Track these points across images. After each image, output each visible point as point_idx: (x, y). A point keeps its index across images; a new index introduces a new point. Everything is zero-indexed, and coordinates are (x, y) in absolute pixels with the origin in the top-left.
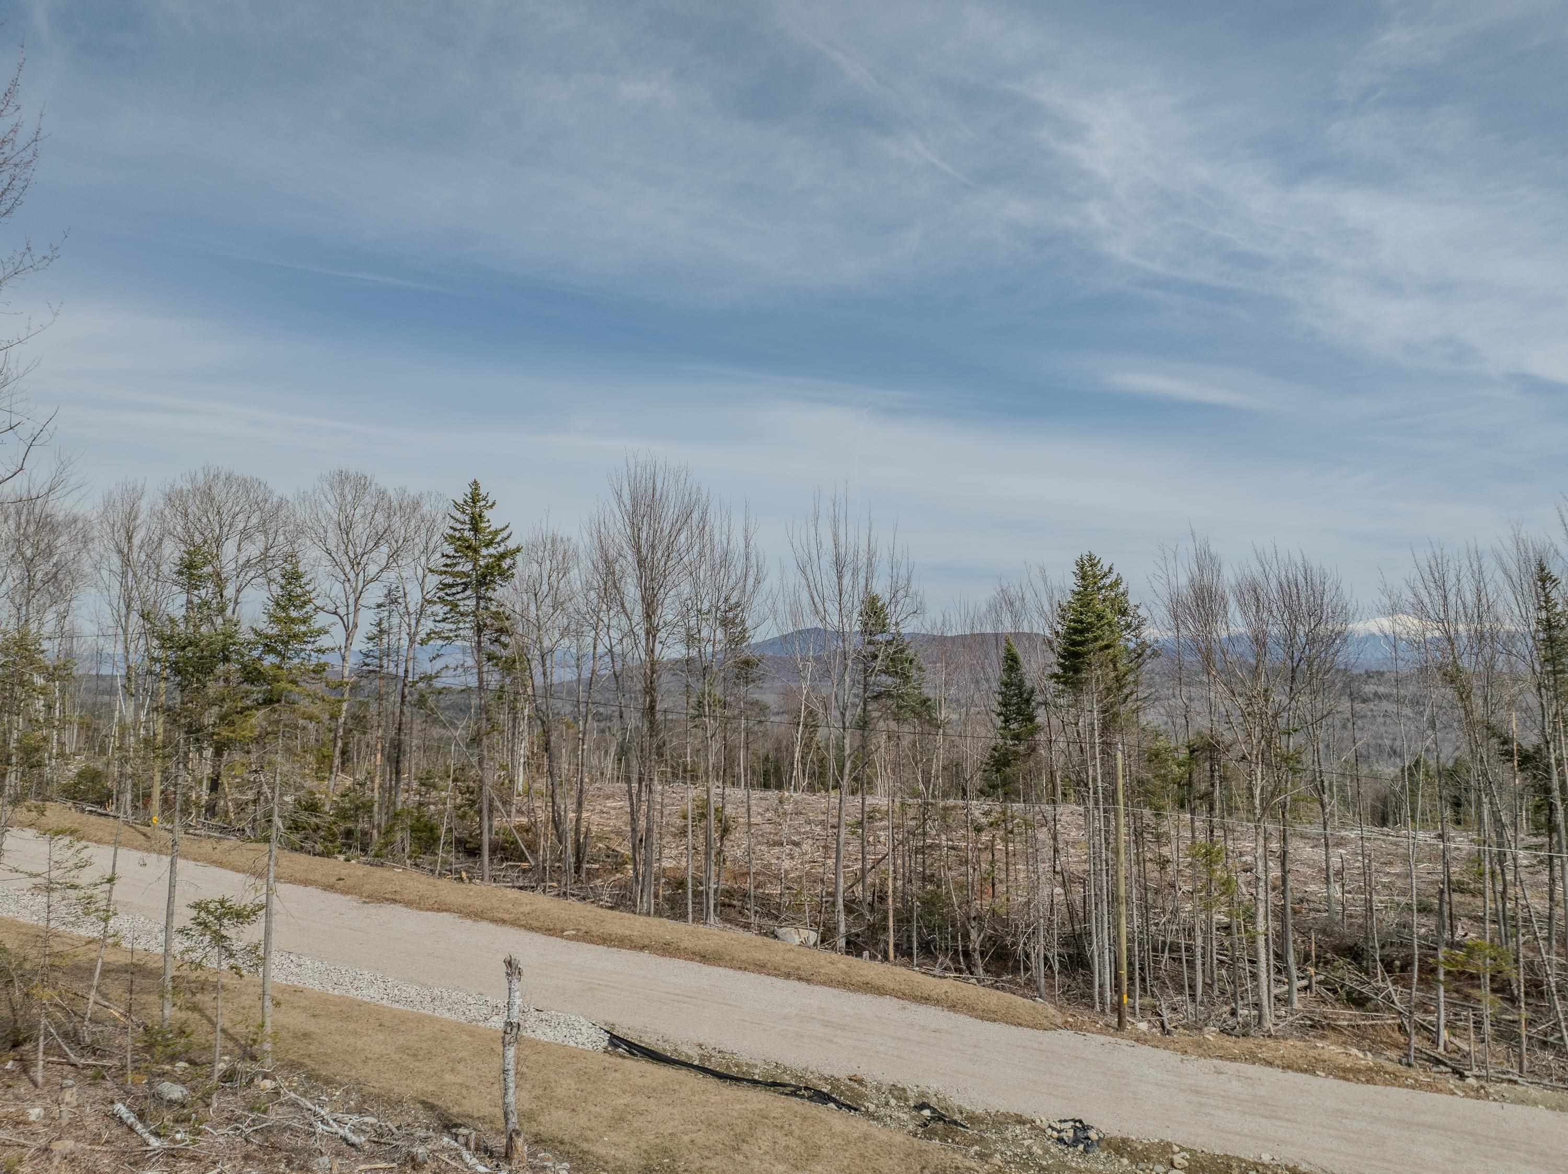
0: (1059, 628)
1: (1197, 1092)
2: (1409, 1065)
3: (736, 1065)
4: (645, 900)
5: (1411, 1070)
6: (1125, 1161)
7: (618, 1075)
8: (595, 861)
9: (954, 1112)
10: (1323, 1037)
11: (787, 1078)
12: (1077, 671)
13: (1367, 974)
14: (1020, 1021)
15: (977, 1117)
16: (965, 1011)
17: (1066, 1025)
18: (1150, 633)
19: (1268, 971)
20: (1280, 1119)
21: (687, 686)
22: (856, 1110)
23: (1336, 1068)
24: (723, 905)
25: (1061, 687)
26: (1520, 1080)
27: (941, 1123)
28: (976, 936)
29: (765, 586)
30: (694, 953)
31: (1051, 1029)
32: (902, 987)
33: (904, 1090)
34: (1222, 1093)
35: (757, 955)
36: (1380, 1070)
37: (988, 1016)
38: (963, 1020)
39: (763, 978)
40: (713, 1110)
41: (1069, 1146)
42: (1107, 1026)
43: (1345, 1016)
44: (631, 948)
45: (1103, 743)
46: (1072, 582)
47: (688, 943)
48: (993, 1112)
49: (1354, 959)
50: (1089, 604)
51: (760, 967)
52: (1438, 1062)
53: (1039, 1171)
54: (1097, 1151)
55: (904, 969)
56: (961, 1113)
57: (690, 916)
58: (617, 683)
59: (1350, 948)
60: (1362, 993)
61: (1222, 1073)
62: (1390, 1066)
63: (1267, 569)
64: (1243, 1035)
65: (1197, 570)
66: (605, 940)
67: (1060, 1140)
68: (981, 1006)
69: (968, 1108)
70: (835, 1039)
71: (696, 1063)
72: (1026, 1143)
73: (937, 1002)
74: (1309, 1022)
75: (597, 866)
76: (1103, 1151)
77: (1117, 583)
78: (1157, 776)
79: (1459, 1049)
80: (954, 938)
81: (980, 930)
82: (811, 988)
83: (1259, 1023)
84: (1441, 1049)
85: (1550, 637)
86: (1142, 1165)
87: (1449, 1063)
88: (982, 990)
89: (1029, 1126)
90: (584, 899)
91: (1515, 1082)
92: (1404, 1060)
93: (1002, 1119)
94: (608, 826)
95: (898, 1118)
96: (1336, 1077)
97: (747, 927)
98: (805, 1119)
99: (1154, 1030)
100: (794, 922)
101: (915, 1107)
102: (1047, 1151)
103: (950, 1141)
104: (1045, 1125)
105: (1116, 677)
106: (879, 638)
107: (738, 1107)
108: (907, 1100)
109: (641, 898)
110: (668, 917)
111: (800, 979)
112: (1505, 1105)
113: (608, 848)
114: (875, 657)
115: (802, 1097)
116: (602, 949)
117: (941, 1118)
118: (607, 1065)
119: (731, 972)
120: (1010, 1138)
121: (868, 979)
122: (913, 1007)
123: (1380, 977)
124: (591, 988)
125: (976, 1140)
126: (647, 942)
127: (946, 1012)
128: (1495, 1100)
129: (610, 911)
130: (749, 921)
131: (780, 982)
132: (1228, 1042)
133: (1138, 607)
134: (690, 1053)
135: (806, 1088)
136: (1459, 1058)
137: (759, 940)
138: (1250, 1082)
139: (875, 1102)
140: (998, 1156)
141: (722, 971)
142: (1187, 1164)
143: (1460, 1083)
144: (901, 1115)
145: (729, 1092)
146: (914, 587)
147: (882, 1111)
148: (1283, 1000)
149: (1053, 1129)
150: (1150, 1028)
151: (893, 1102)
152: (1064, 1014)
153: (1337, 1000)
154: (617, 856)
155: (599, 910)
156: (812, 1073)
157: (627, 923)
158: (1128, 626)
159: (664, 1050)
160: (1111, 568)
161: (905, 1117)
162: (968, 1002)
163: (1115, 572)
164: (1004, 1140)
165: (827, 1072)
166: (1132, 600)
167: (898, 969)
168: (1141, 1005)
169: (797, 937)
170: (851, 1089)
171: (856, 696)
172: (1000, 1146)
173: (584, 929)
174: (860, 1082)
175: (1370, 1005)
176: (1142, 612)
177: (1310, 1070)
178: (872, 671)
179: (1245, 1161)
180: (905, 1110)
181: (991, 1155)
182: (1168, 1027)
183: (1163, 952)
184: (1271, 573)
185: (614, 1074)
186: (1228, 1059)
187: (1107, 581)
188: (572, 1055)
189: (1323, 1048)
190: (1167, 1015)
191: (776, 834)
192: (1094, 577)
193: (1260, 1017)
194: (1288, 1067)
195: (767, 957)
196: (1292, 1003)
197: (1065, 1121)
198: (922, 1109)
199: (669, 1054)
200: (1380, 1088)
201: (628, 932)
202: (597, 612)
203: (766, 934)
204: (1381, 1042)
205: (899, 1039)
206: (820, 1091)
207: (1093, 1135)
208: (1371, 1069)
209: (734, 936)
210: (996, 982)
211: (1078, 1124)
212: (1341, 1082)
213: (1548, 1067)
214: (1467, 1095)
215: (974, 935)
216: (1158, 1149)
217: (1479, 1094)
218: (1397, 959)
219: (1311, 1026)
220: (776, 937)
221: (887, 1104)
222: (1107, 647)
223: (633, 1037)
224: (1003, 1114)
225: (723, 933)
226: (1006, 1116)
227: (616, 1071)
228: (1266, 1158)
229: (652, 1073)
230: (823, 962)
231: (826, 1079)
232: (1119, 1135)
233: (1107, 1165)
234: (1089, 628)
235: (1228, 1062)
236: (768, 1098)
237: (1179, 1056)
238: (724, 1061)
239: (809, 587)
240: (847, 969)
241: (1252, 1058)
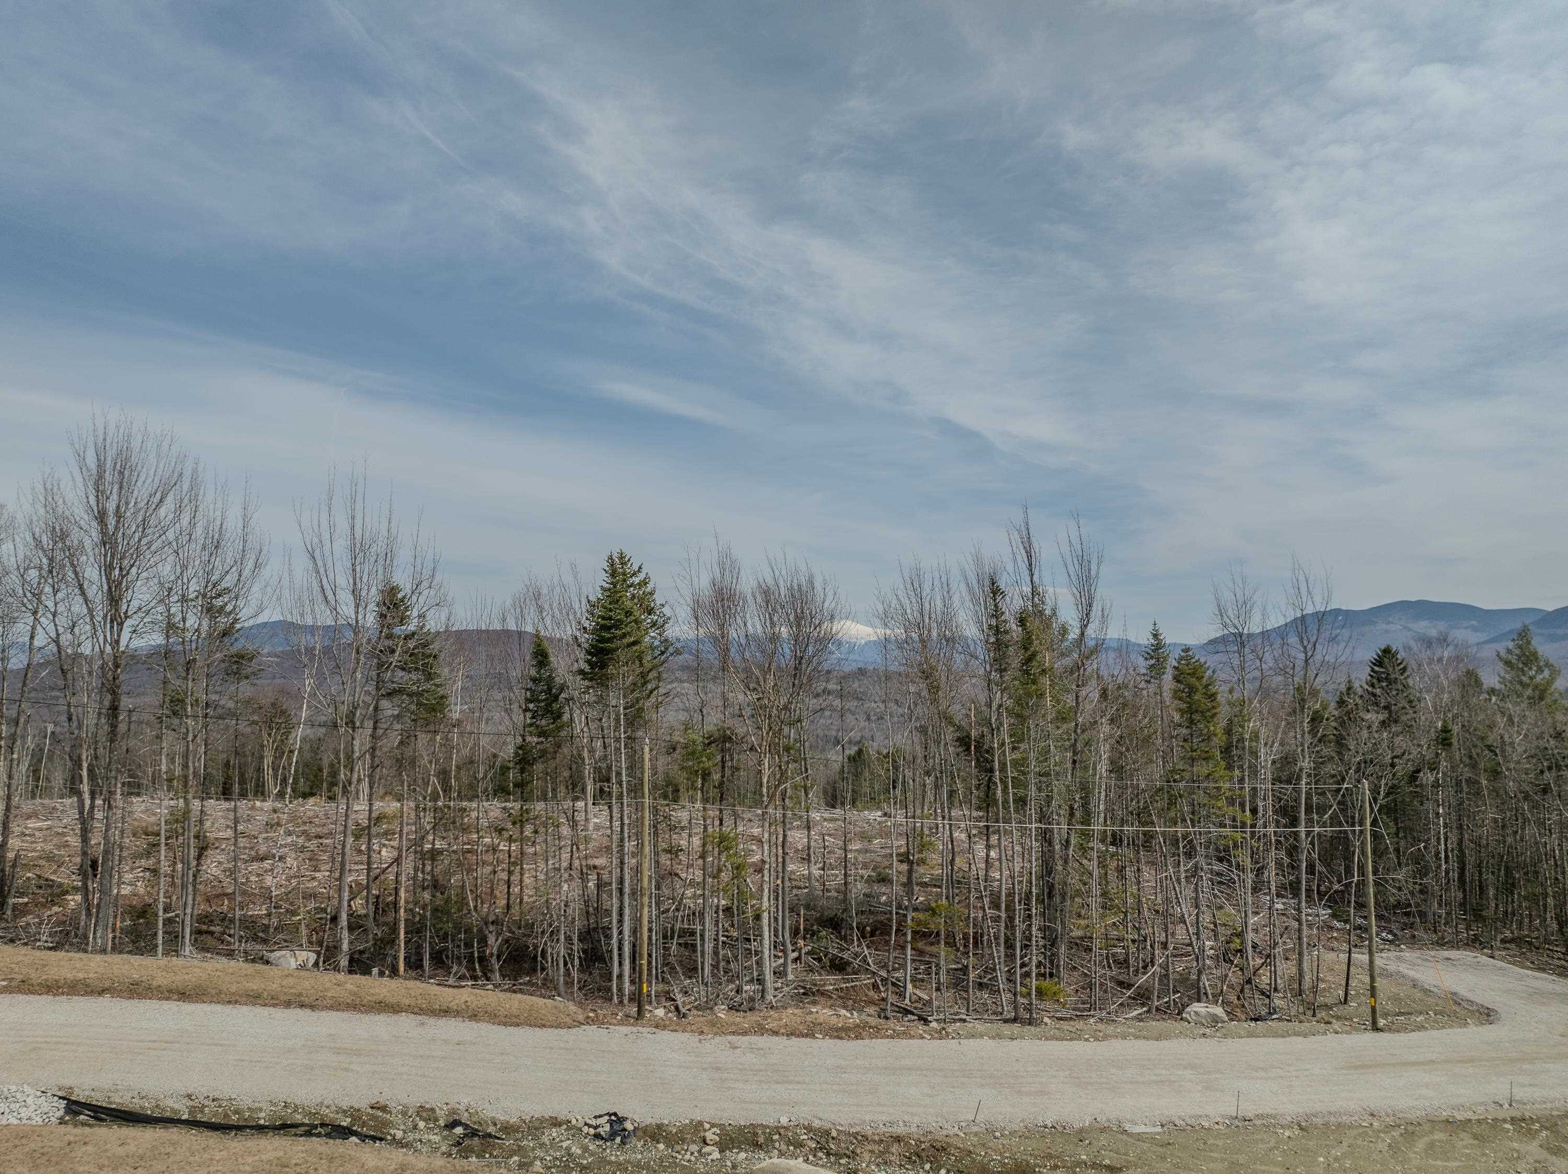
0: (587, 624)
1: (718, 1069)
2: (887, 1018)
3: (236, 1112)
4: (98, 935)
5: (889, 1022)
6: (661, 1146)
7: (90, 1148)
8: (22, 895)
9: (488, 1125)
10: (814, 1003)
11: (299, 1117)
12: (603, 666)
13: (846, 942)
14: (543, 1022)
15: (512, 1126)
16: (487, 1019)
17: (588, 1021)
18: (673, 631)
19: (770, 949)
20: (790, 1082)
21: (165, 683)
22: (381, 1139)
23: (831, 1029)
24: (200, 932)
25: (586, 683)
26: (968, 1018)
27: (476, 1139)
28: (494, 940)
29: (266, 572)
30: (170, 991)
31: (575, 1026)
32: (419, 1002)
33: (433, 1110)
34: (740, 1067)
35: (250, 984)
36: (865, 1026)
37: (511, 1021)
38: (484, 1029)
39: (259, 1010)
40: (220, 1168)
41: (606, 1140)
42: (627, 1016)
43: (830, 981)
44: (86, 993)
45: (629, 738)
46: (602, 579)
47: (161, 980)
48: (528, 1118)
49: (834, 928)
50: (618, 601)
51: (254, 998)
52: (907, 1012)
53: (581, 1171)
54: (634, 1140)
55: (418, 983)
56: (495, 1125)
57: (160, 948)
58: (65, 679)
59: (832, 919)
60: (842, 958)
61: (736, 1048)
62: (873, 1021)
63: (777, 573)
64: (750, 1010)
65: (718, 571)
66: (52, 988)
67: (597, 1136)
68: (502, 1012)
69: (502, 1118)
70: (351, 1067)
71: (185, 1117)
72: (565, 1145)
73: (457, 1013)
74: (802, 991)
75: (26, 900)
76: (639, 1140)
77: (644, 583)
78: (683, 768)
79: (920, 998)
80: (468, 945)
81: (498, 934)
82: (315, 1015)
83: (762, 997)
84: (907, 1001)
85: (997, 640)
86: (678, 1148)
87: (915, 1011)
88: (502, 995)
89: (565, 1127)
90: (12, 941)
91: (965, 1021)
92: (883, 1015)
93: (537, 1124)
94: (34, 850)
95: (429, 1141)
96: (831, 1037)
97: (230, 954)
98: (331, 1160)
99: (670, 1015)
100: (291, 943)
101: (446, 1126)
102: (585, 1149)
103: (487, 1156)
104: (580, 1124)
105: (641, 673)
106: (397, 630)
107: (250, 1160)
108: (436, 1120)
109: (94, 933)
110: (130, 952)
111: (302, 1006)
112: (962, 1041)
113: (39, 877)
114: (393, 651)
115: (319, 1135)
116: (46, 999)
117: (474, 1133)
118: (72, 1139)
119: (218, 1008)
120: (548, 1143)
121: (381, 998)
122: (431, 1021)
123: (856, 944)
124: (34, 1049)
125: (514, 1151)
126: (107, 984)
127: (467, 1023)
128: (953, 1038)
129: (52, 953)
130: (232, 947)
131: (279, 1013)
132: (737, 1018)
133: (663, 606)
134: (176, 1106)
135: (323, 1125)
136: (920, 1006)
137: (250, 968)
138: (762, 1052)
139: (402, 1127)
140: (538, 1163)
141: (206, 1007)
142: (718, 1139)
143: (926, 1028)
144: (431, 1137)
145: (235, 1144)
146: (438, 578)
147: (411, 1137)
148: (779, 973)
149: (590, 1126)
150: (666, 1013)
151: (422, 1124)
152: (585, 1009)
153: (822, 968)
154: (52, 887)
155: (38, 953)
156: (328, 1107)
157: (78, 965)
158: (654, 624)
159: (142, 1108)
160: (640, 568)
161: (436, 1138)
162: (489, 1009)
163: (644, 571)
164: (542, 1145)
165: (345, 1105)
166: (659, 599)
167: (412, 984)
168: (656, 992)
169: (293, 960)
170: (373, 1118)
171: (368, 693)
172: (539, 1153)
173: (19, 977)
174: (384, 1109)
175: (849, 970)
176: (667, 611)
177: (810, 1035)
178: (388, 667)
179: (768, 1127)
180: (435, 1131)
181: (531, 1164)
182: (683, 1010)
183: (672, 938)
184: (781, 578)
185: (84, 1149)
186: (739, 1034)
187: (636, 580)
188: (22, 1135)
189: (817, 1012)
190: (680, 999)
191: (252, 848)
192: (624, 574)
193: (763, 991)
194: (792, 1034)
195: (263, 986)
196: (786, 975)
197: (600, 1116)
198: (453, 1128)
199: (149, 1112)
200: (867, 1041)
201: (81, 976)
202: (38, 596)
203: (253, 961)
204: (862, 1001)
205: (422, 1057)
206: (339, 1126)
207: (629, 1126)
208: (858, 1026)
209: (219, 966)
210: (514, 985)
211: (613, 1118)
212: (836, 1040)
213: (985, 1004)
214: (933, 1038)
215: (491, 940)
216: (690, 1129)
217: (941, 1034)
218: (868, 925)
219: (804, 994)
220: (268, 962)
221: (415, 1127)
222: (634, 643)
223: (99, 1099)
224: (537, 1119)
225: (205, 965)
226: (542, 1120)
227: (85, 1143)
228: (784, 1121)
229: (134, 1138)
230: (328, 985)
231: (344, 1112)
232: (654, 1122)
233: (645, 1153)
234: (618, 625)
235: (740, 1037)
236: (284, 1143)
237: (697, 1037)
238: (220, 1110)
239: (318, 572)
240: (356, 989)
241: (761, 1030)
